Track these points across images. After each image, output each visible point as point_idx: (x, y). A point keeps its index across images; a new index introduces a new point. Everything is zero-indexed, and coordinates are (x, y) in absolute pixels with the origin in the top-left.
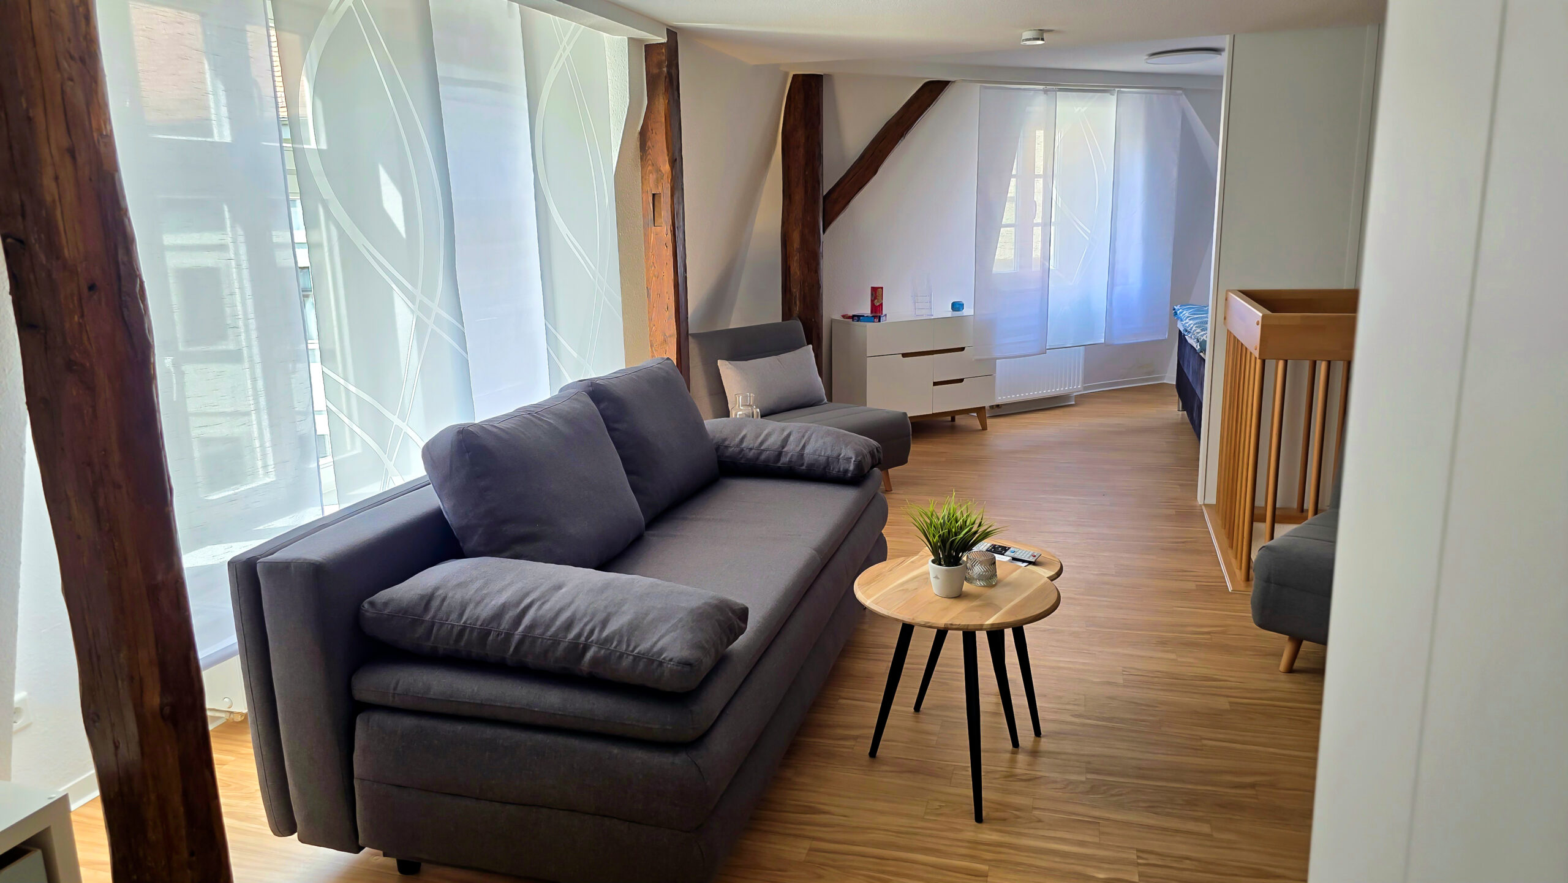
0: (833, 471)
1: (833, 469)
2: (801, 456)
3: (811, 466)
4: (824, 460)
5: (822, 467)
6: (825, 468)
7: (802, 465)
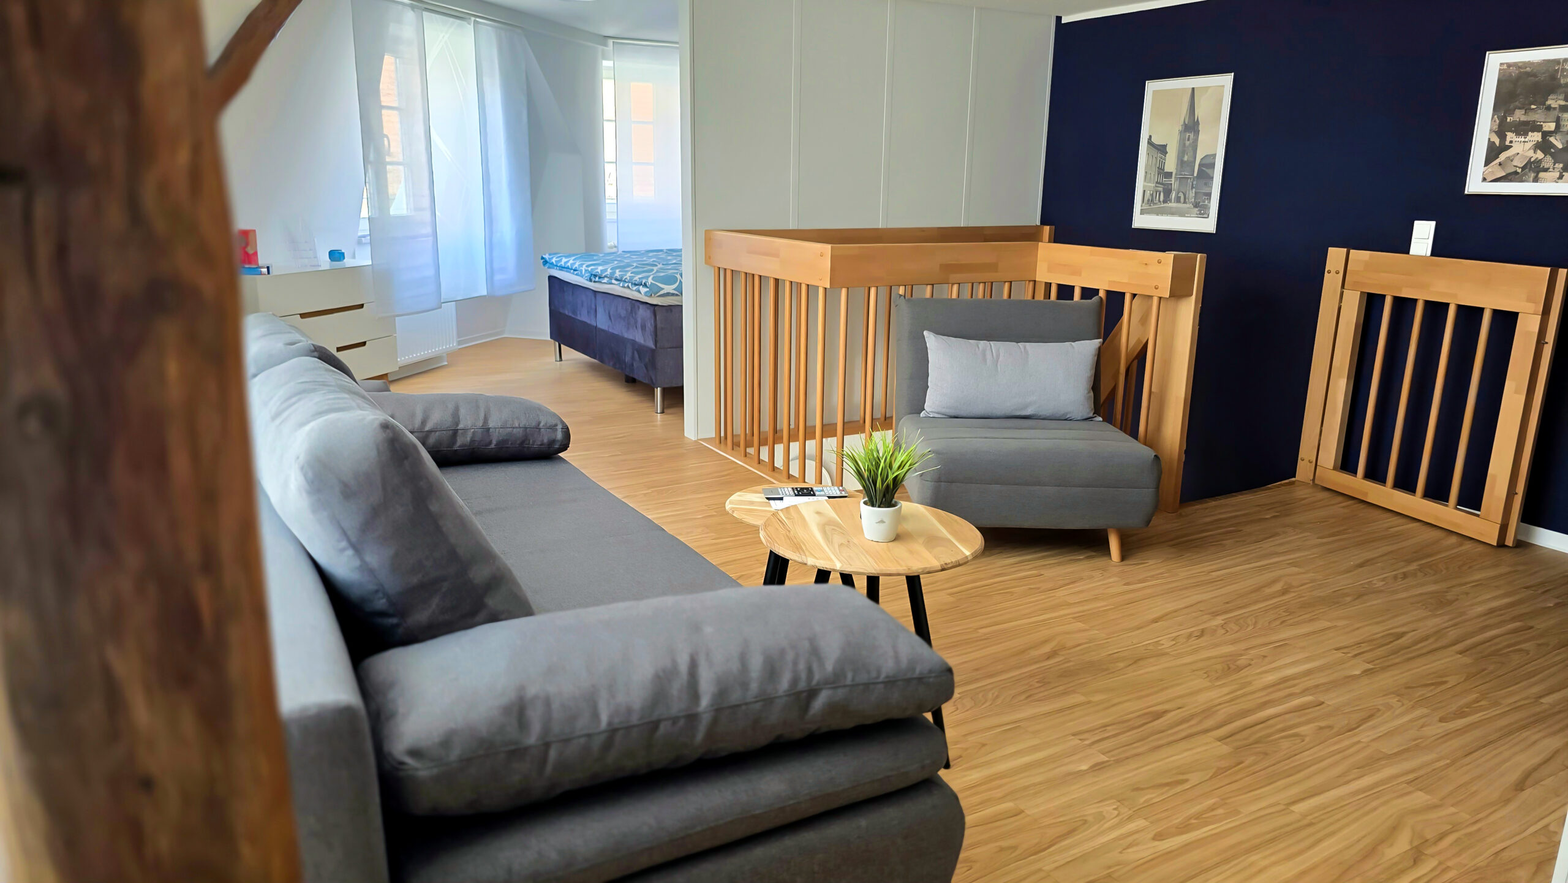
0: (533, 444)
1: (534, 442)
2: (487, 430)
3: (502, 443)
4: (521, 432)
5: (518, 442)
6: (523, 442)
7: (490, 443)
